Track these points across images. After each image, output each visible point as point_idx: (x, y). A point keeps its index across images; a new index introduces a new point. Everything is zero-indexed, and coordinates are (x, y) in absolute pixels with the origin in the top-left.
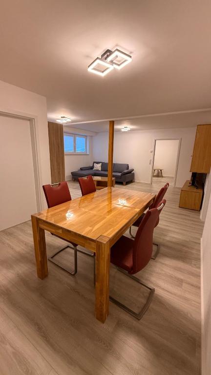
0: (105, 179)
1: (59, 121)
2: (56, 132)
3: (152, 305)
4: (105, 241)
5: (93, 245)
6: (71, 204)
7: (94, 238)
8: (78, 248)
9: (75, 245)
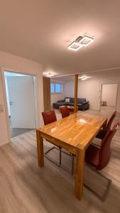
0: (73, 107)
1: (48, 76)
2: (47, 82)
3: (111, 192)
4: (82, 148)
5: (74, 150)
6: (57, 123)
7: (75, 146)
8: (62, 149)
9: (60, 148)
